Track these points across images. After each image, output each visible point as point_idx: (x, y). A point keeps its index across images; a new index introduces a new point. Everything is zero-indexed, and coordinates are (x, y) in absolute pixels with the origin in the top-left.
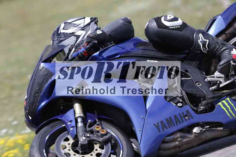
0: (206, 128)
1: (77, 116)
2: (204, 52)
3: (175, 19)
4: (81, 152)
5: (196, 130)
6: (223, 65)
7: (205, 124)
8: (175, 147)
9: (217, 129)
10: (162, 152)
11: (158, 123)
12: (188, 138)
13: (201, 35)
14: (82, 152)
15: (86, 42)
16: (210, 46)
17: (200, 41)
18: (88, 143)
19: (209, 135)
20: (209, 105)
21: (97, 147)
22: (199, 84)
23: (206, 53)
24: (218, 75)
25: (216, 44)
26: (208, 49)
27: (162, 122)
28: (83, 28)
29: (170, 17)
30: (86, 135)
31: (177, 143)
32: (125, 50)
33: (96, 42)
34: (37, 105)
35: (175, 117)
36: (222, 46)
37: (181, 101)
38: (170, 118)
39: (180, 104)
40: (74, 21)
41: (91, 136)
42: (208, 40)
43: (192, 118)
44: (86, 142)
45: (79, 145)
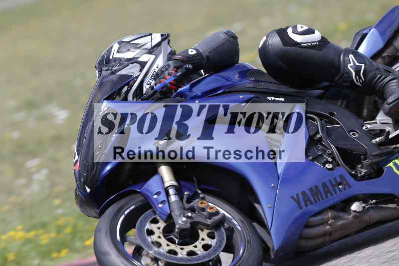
0: (371, 204)
1: (167, 185)
2: (357, 83)
3: (310, 31)
4: (178, 242)
5: (355, 207)
6: (394, 103)
7: (369, 197)
8: (324, 235)
9: (387, 206)
10: (303, 243)
11: (297, 195)
12: (343, 219)
13: (351, 56)
14: (180, 242)
15: (175, 67)
16: (367, 73)
17: (351, 67)
18: (191, 227)
19: (375, 215)
20: (375, 166)
21: (203, 234)
22: (354, 134)
23: (360, 85)
24: (383, 120)
25: (377, 72)
26: (363, 79)
27: (304, 193)
28: (150, 50)
29: (302, 27)
30: (186, 215)
31: (328, 227)
32: (229, 83)
33: (190, 66)
34: (99, 169)
35: (324, 185)
36: (386, 73)
37: (331, 160)
38: (316, 187)
39: (329, 165)
40: (134, 40)
41: (193, 216)
42: (363, 65)
43: (350, 187)
44: (188, 225)
45: (177, 230)
